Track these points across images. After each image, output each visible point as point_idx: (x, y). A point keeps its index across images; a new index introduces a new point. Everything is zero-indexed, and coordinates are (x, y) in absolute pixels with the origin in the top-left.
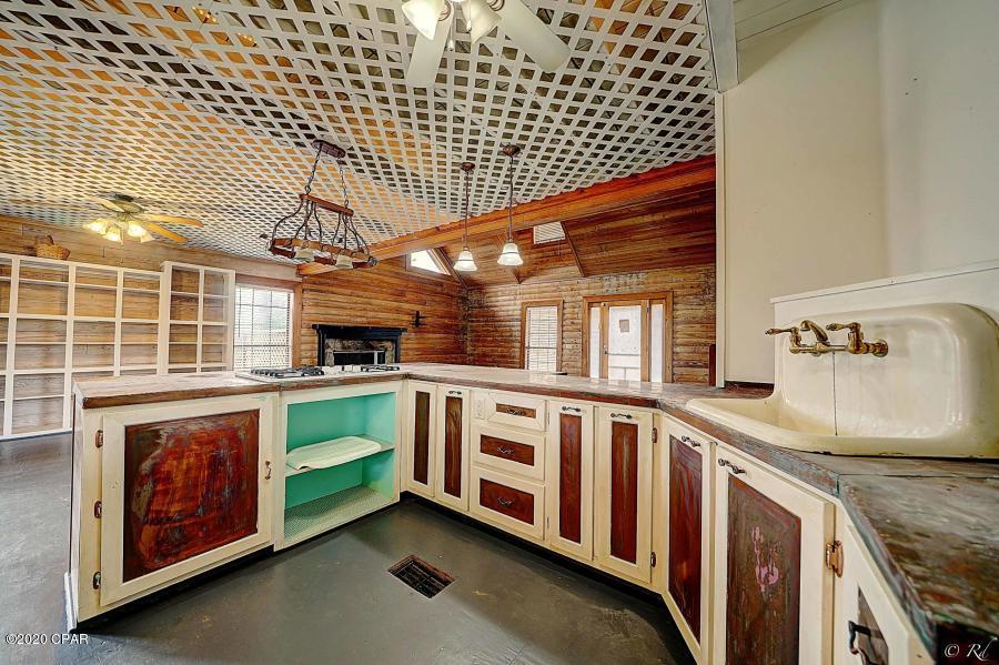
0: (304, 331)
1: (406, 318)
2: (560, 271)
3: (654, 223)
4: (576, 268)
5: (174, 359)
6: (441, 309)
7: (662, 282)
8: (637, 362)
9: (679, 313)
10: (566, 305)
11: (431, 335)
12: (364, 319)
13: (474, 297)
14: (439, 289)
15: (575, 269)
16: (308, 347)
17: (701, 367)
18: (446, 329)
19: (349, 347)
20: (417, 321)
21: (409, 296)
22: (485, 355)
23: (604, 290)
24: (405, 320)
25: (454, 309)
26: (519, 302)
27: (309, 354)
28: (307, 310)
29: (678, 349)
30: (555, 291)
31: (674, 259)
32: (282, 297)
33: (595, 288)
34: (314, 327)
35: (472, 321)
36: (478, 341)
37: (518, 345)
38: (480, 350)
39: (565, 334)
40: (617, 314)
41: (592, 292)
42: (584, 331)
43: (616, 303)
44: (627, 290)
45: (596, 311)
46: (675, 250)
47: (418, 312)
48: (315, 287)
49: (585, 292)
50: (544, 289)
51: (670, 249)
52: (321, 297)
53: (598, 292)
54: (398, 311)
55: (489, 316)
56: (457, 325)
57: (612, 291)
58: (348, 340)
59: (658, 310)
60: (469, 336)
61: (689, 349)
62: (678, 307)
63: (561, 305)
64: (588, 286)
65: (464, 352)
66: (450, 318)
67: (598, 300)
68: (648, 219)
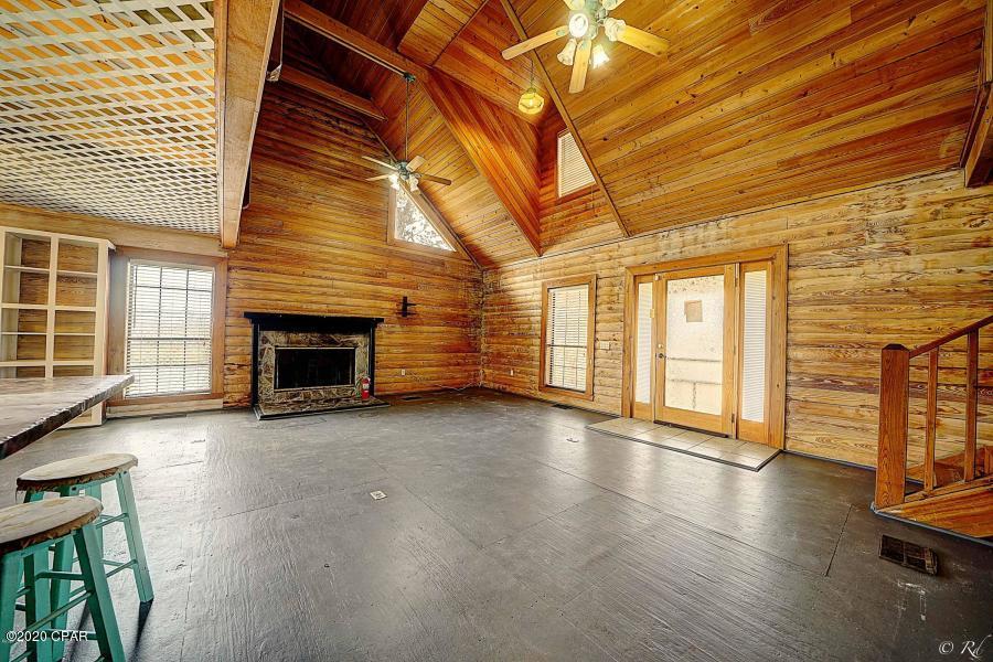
0: (230, 321)
1: (388, 305)
2: (593, 233)
3: (746, 111)
4: (615, 225)
5: (58, 355)
6: (441, 295)
7: (764, 231)
8: (716, 372)
9: (799, 284)
10: (601, 283)
11: (425, 328)
12: (324, 307)
13: (488, 279)
14: (438, 269)
15: (612, 227)
16: (237, 340)
17: (851, 389)
18: (450, 320)
19: (299, 342)
20: (405, 309)
21: (393, 277)
22: (500, 355)
23: (659, 254)
24: (386, 308)
25: (461, 295)
26: (539, 283)
27: (238, 350)
28: (235, 293)
29: (797, 354)
30: (585, 263)
31: (789, 183)
32: (204, 279)
33: (645, 252)
34: (247, 315)
35: (487, 311)
36: (492, 336)
37: (538, 341)
38: (494, 348)
39: (599, 326)
40: (681, 292)
41: (641, 259)
42: (627, 321)
43: (679, 274)
44: (698, 251)
45: (646, 290)
46: (793, 163)
47: (405, 298)
48: (248, 264)
49: (629, 261)
50: (572, 261)
51: (781, 163)
52: (257, 276)
53: (650, 258)
54: (376, 296)
55: (507, 304)
56: (465, 316)
57: (673, 254)
58: (297, 332)
59: (757, 282)
60: (484, 330)
61: (825, 354)
62: (799, 273)
63: (593, 283)
64: (634, 251)
65: (477, 350)
66: (454, 306)
67: (650, 270)
68: (732, 104)
